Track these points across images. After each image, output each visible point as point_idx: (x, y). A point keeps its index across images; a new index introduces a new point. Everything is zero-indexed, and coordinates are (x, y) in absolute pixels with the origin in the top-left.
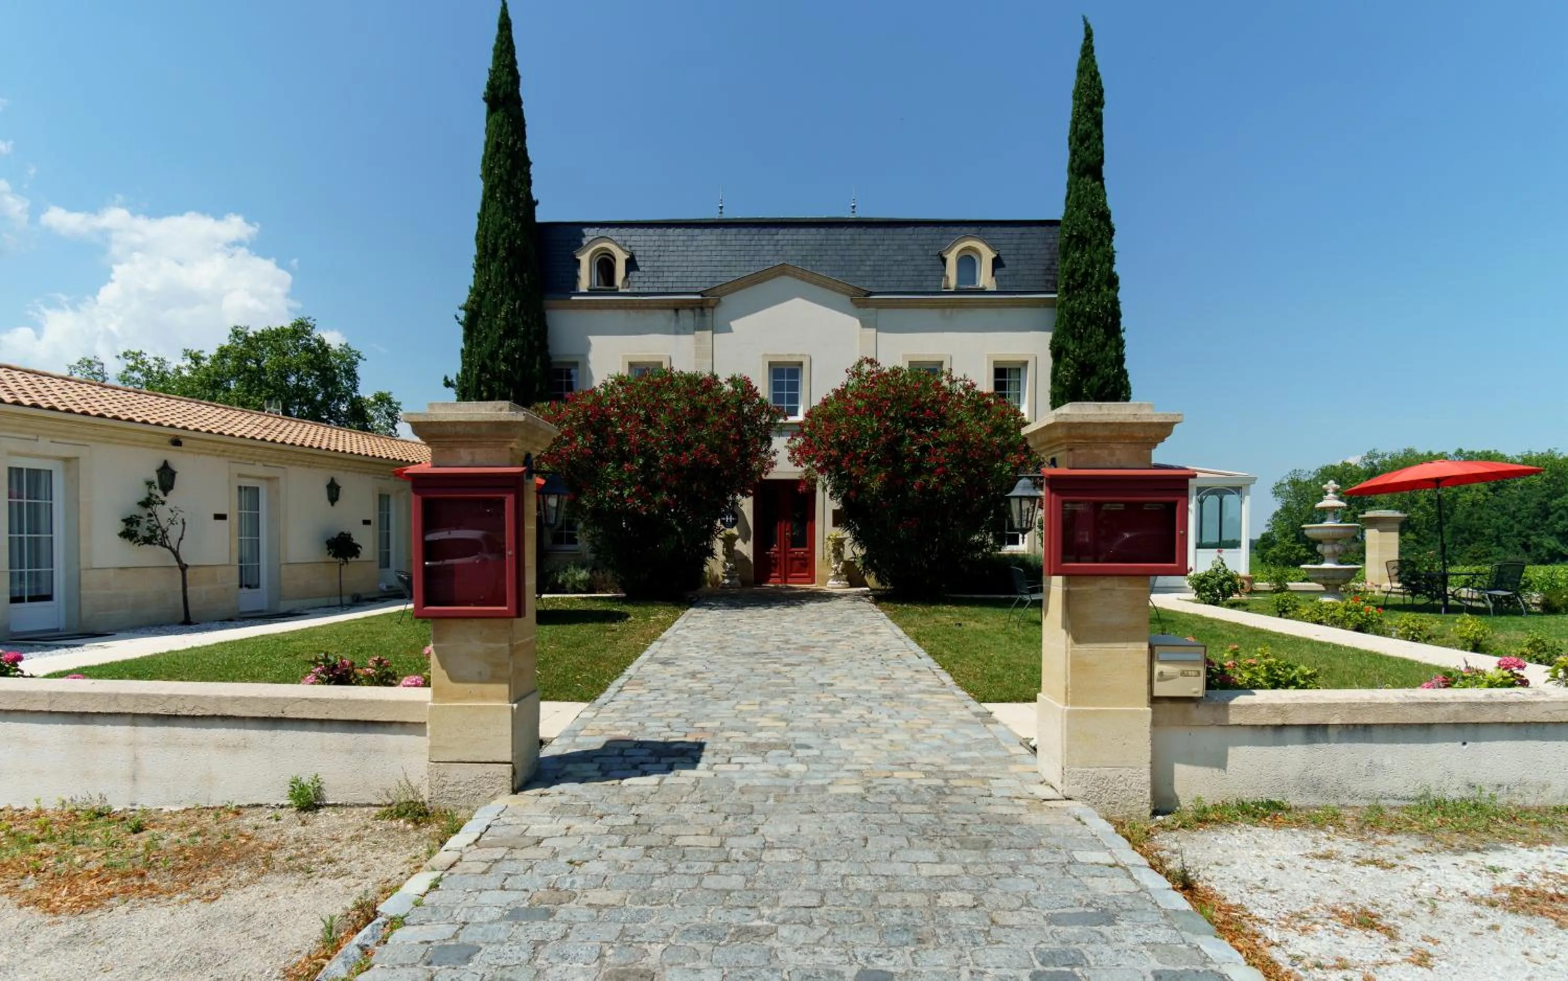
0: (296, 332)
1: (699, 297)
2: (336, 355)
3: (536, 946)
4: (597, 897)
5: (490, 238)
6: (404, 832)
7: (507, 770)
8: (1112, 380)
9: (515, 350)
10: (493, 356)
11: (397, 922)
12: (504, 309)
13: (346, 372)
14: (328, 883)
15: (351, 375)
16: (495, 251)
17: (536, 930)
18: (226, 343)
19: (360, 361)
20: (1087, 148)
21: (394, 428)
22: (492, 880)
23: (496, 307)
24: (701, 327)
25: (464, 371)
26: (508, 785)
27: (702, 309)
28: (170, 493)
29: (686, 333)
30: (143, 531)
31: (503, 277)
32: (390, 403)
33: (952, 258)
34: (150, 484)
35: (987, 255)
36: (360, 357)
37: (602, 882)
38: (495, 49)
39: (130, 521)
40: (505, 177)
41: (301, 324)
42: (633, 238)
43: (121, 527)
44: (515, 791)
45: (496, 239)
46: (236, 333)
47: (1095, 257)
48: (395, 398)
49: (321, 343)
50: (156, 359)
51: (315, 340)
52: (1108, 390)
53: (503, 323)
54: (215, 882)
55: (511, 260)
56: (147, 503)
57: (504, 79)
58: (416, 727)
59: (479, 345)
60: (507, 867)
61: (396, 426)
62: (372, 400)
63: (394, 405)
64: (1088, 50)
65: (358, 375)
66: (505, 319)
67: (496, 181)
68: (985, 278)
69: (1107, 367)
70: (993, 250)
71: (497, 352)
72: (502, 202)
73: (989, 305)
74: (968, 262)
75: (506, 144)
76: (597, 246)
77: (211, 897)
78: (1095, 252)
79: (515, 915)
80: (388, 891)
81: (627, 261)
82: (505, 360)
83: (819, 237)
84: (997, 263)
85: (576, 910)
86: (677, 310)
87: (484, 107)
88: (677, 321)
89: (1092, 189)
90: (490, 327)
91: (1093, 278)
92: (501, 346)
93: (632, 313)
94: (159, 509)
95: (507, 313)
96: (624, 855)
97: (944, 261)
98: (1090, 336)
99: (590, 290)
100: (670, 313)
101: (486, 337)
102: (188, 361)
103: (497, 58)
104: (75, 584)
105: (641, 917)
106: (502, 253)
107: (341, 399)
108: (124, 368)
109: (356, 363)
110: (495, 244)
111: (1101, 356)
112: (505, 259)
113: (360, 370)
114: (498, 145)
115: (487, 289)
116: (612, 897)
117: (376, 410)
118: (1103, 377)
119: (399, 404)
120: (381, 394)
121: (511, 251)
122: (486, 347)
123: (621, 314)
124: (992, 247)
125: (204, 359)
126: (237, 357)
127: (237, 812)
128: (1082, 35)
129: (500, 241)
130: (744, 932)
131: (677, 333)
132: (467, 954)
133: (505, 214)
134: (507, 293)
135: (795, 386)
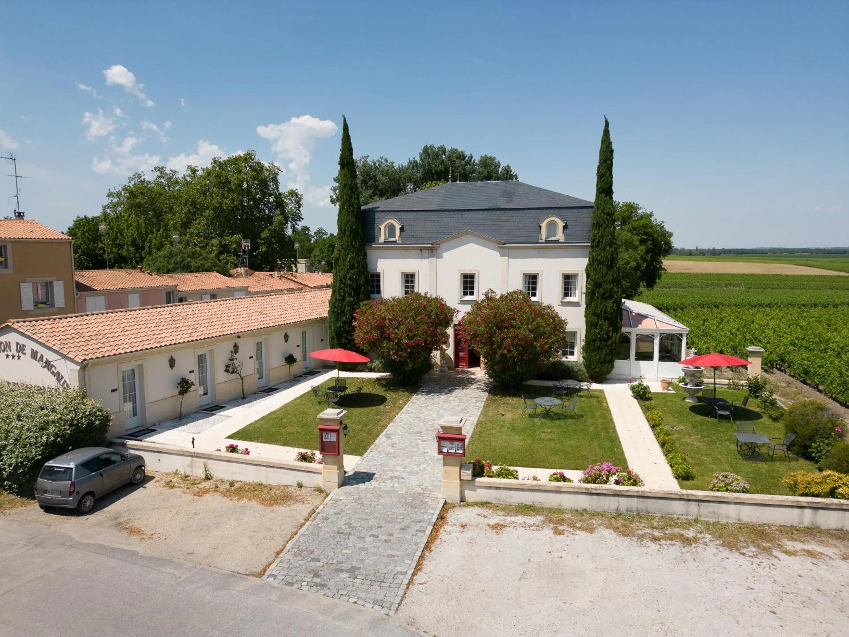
0: (246, 159)
1: (430, 245)
2: (267, 170)
3: (337, 518)
4: (347, 512)
5: (342, 227)
6: (318, 495)
7: (337, 484)
8: (609, 290)
9: (353, 274)
10: (345, 277)
11: (318, 513)
12: (349, 257)
13: (272, 178)
14: (307, 505)
15: (275, 181)
16: (345, 232)
17: (338, 516)
18: (210, 167)
19: (280, 173)
20: (603, 181)
21: (299, 210)
22: (332, 507)
23: (346, 256)
24: (432, 257)
25: (334, 282)
26: (337, 486)
27: (432, 250)
28: (237, 354)
29: (425, 258)
30: (231, 370)
31: (348, 243)
32: (297, 196)
33: (544, 225)
34: (232, 352)
35: (561, 224)
36: (280, 170)
37: (349, 509)
38: (342, 140)
39: (228, 366)
40: (348, 199)
41: (249, 154)
42: (403, 217)
43: (224, 368)
44: (339, 488)
45: (345, 227)
46: (215, 161)
47: (604, 233)
48: (299, 192)
49: (259, 163)
50: (171, 171)
51: (255, 162)
52: (607, 295)
53: (349, 264)
54: (289, 503)
55: (351, 236)
56: (231, 360)
57: (346, 154)
58: (320, 474)
59: (339, 272)
60: (335, 505)
61: (300, 209)
62: (287, 194)
63: (300, 196)
64: (606, 132)
65: (279, 181)
66: (350, 262)
67: (345, 201)
68: (560, 236)
69: (607, 284)
70: (563, 221)
71: (346, 275)
72: (347, 210)
73: (560, 248)
74: (552, 226)
75: (348, 184)
76: (388, 222)
77: (289, 505)
78: (604, 231)
79: (335, 514)
80: (317, 507)
81: (400, 228)
82: (350, 279)
83: (484, 216)
84: (565, 227)
85: (344, 514)
86: (421, 250)
87: (339, 167)
88: (422, 255)
89: (605, 201)
90: (344, 264)
91: (602, 243)
92: (348, 273)
93: (402, 251)
94: (235, 361)
95: (350, 259)
96: (354, 504)
97: (540, 227)
98: (600, 270)
99: (385, 242)
100: (419, 251)
101: (342, 269)
102: (190, 172)
103: (343, 144)
104: (214, 389)
105: (353, 515)
106: (347, 233)
107: (270, 195)
108: (156, 177)
109: (277, 174)
110: (345, 229)
111: (605, 279)
112: (349, 236)
113: (280, 178)
114: (345, 185)
115: (342, 248)
116: (350, 512)
117: (290, 199)
118: (605, 289)
119: (301, 195)
120: (292, 190)
121: (351, 232)
122: (342, 273)
123: (398, 252)
124: (563, 220)
125: (198, 171)
126: (216, 176)
127: (287, 487)
128: (604, 124)
129: (347, 228)
130: (367, 519)
131: (421, 259)
132: (328, 519)
133: (348, 215)
134: (350, 250)
135: (473, 282)
